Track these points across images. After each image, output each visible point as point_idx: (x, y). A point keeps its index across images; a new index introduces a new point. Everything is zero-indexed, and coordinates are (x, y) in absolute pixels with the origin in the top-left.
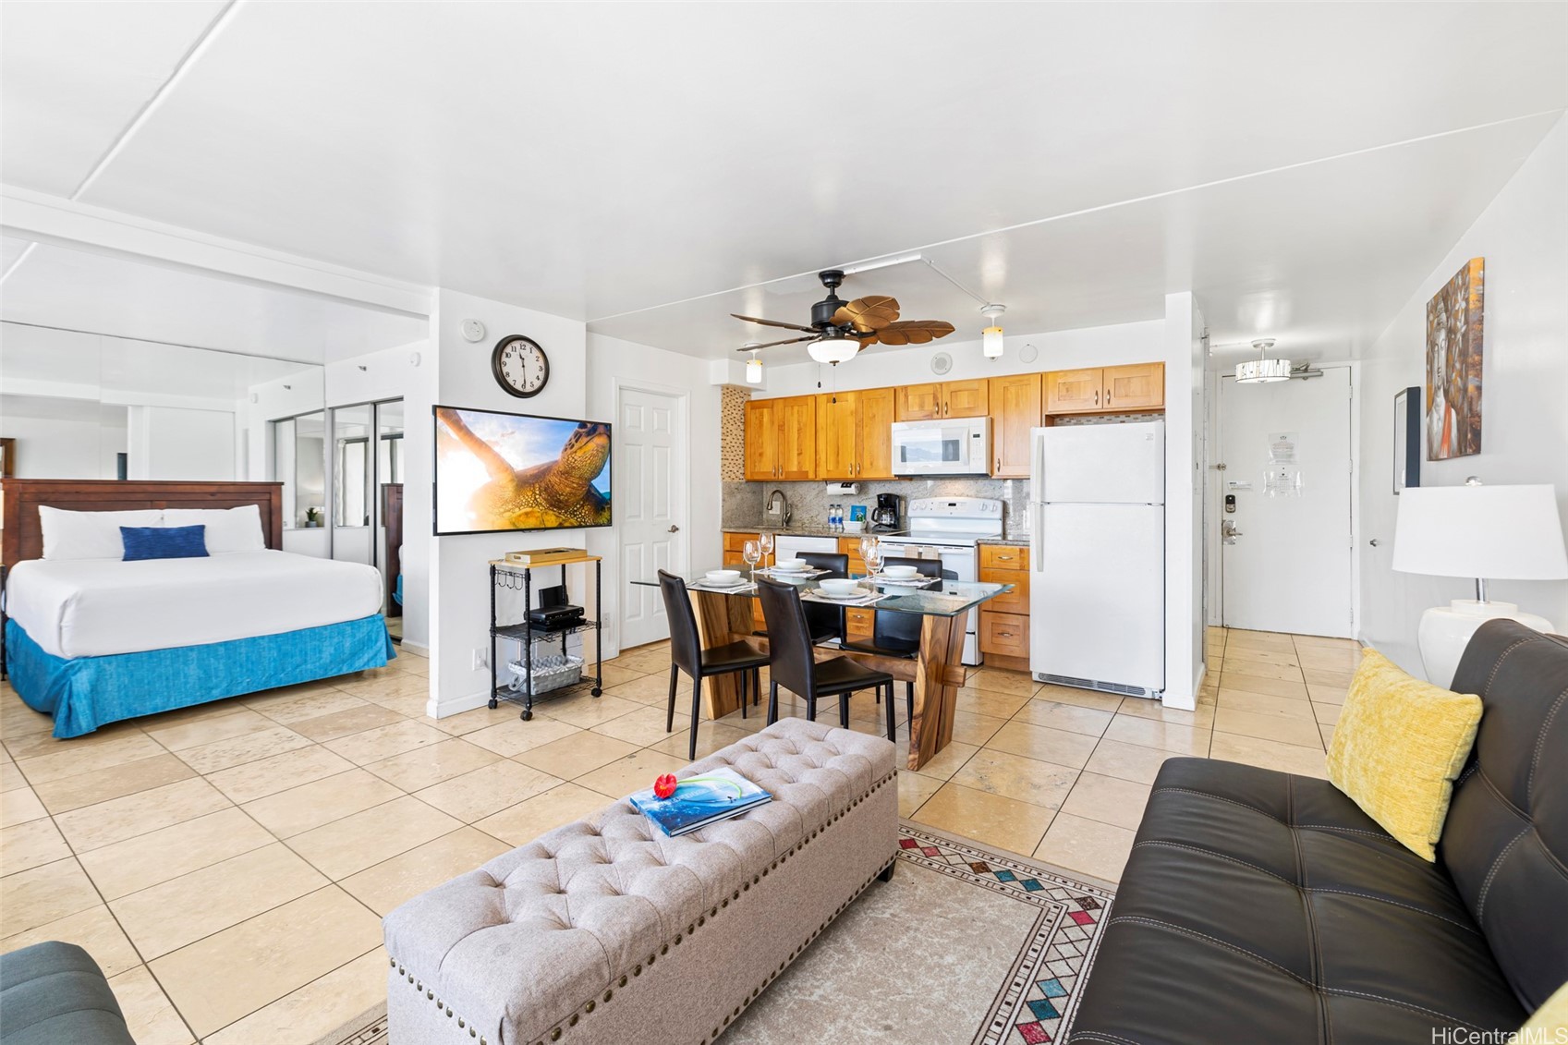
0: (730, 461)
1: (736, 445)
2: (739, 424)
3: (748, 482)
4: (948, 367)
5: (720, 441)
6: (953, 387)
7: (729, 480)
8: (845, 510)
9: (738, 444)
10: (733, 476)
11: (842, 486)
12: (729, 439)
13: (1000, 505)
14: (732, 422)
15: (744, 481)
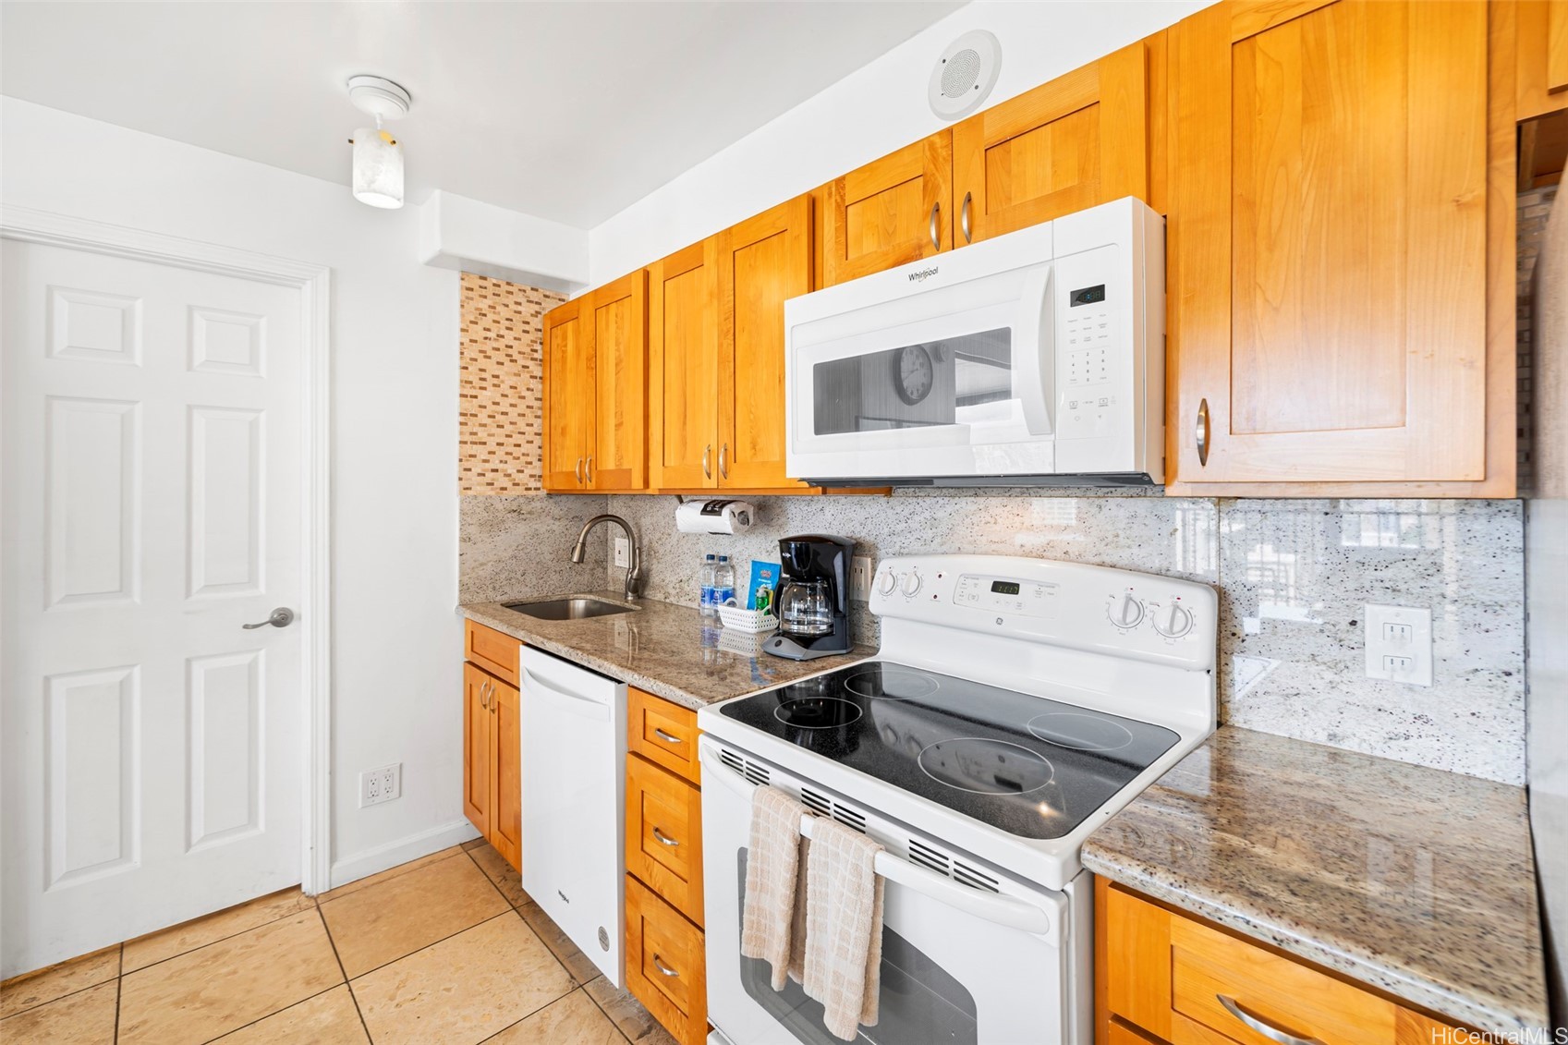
0: (492, 446)
1: (513, 413)
2: (521, 362)
3: (551, 494)
4: (981, 80)
5: (458, 399)
6: (991, 133)
7: (489, 491)
8: (739, 571)
9: (522, 408)
10: (506, 483)
11: (704, 511)
12: (486, 397)
13: (1202, 607)
14: (500, 356)
15: (543, 493)
